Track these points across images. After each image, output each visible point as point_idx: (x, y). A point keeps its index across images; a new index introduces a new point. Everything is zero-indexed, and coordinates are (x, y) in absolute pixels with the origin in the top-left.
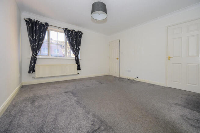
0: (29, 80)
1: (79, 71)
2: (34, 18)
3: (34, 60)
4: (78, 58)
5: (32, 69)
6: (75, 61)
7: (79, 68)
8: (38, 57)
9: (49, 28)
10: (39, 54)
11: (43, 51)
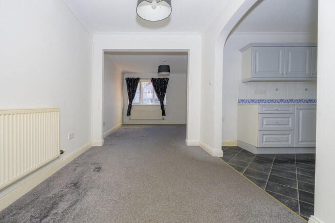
0: (127, 120)
1: (164, 117)
2: (131, 76)
3: (130, 106)
4: (163, 104)
5: (129, 114)
6: (160, 107)
7: (164, 114)
8: (132, 104)
9: (140, 81)
10: (133, 102)
11: (136, 100)
